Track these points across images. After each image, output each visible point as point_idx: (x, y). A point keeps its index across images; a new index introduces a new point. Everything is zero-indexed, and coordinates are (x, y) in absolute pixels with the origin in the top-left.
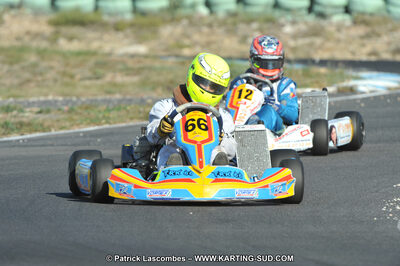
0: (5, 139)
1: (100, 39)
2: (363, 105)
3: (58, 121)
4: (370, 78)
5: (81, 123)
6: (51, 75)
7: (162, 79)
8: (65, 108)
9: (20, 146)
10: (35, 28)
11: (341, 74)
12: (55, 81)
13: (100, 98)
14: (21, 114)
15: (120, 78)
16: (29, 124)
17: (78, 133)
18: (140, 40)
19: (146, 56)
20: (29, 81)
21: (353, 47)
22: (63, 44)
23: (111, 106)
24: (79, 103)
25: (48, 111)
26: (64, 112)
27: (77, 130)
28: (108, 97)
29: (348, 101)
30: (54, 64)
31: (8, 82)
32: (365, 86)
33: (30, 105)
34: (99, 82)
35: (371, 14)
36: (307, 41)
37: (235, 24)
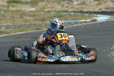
1: (21, 6)
3: (11, 31)
4: (100, 17)
5: (18, 31)
6: (8, 17)
7: (40, 18)
8: (13, 27)
9: (1, 38)
10: (3, 4)
11: (92, 16)
12: (10, 19)
13: (23, 24)
14: (1, 29)
15: (28, 18)
16: (3, 32)
17: (17, 35)
18: (33, 7)
19: (35, 11)
20: (2, 19)
21: (94, 8)
22: (11, 8)
23: (26, 26)
24: (17, 26)
25: (8, 28)
27: (17, 33)
28: (25, 23)
29: (95, 23)
30: (10, 14)
32: (99, 19)
33: (3, 26)
34: (22, 19)
36: (81, 6)
37: (60, 1)
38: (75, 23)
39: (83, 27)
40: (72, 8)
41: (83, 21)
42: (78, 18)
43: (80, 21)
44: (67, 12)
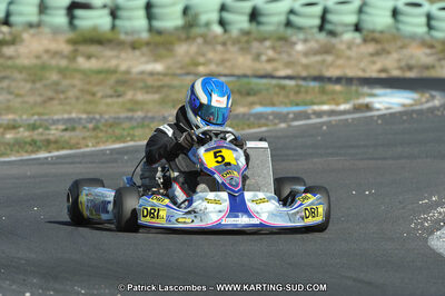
0: (33, 156)
1: (118, 57)
2: (380, 122)
3: (84, 138)
4: (385, 95)
5: (107, 141)
7: (180, 96)
8: (91, 126)
9: (49, 163)
10: (53, 46)
11: (357, 91)
12: (77, 98)
13: (123, 115)
14: (47, 132)
15: (140, 96)
16: (56, 142)
17: (103, 152)
18: (157, 58)
19: (165, 75)
20: (51, 99)
21: (362, 65)
22: (82, 62)
23: (135, 124)
24: (103, 121)
25: (74, 129)
26: (88, 130)
27: (102, 147)
28: (130, 114)
29: (366, 118)
30: (76, 82)
31: (31, 99)
32: (380, 103)
33: (55, 122)
34: (120, 100)
35: (382, 32)
36: (318, 58)
37: (248, 42)
38: (298, 116)
39: (325, 128)
40: (288, 64)
41: (326, 108)
42: (309, 98)
43: (316, 108)
44: (271, 76)
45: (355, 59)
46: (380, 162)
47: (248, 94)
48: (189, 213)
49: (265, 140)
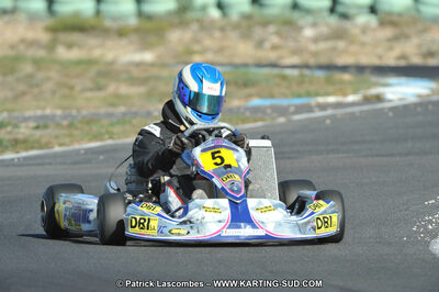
1: (102, 46)
2: (391, 114)
3: (57, 137)
4: (399, 84)
5: (82, 139)
6: (48, 86)
8: (65, 123)
9: (14, 165)
10: (30, 35)
12: (54, 92)
13: (103, 111)
14: (16, 130)
15: (124, 89)
16: (25, 141)
17: (79, 150)
18: (145, 46)
19: (152, 65)
20: (24, 94)
21: (380, 51)
22: (63, 53)
23: (115, 120)
24: (80, 117)
25: (46, 127)
26: (63, 127)
27: (76, 146)
28: (111, 110)
29: (376, 110)
30: (54, 74)
32: (393, 93)
33: (26, 119)
34: (101, 94)
35: (400, 15)
36: (329, 44)
37: (249, 27)
38: (300, 109)
39: (328, 122)
40: (295, 52)
41: (331, 99)
42: (312, 89)
43: (321, 100)
44: (273, 65)
45: (371, 45)
46: (385, 159)
47: (245, 85)
48: (184, 223)
49: (268, 138)
